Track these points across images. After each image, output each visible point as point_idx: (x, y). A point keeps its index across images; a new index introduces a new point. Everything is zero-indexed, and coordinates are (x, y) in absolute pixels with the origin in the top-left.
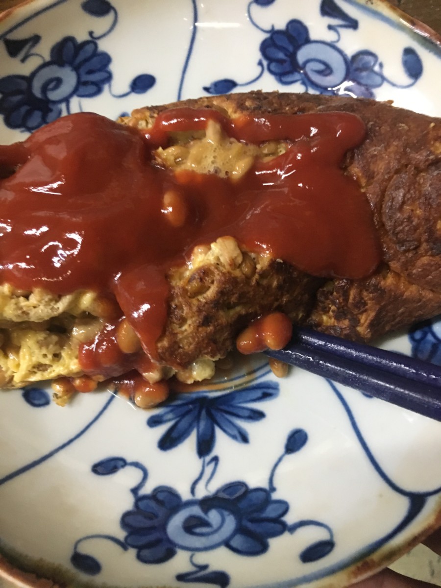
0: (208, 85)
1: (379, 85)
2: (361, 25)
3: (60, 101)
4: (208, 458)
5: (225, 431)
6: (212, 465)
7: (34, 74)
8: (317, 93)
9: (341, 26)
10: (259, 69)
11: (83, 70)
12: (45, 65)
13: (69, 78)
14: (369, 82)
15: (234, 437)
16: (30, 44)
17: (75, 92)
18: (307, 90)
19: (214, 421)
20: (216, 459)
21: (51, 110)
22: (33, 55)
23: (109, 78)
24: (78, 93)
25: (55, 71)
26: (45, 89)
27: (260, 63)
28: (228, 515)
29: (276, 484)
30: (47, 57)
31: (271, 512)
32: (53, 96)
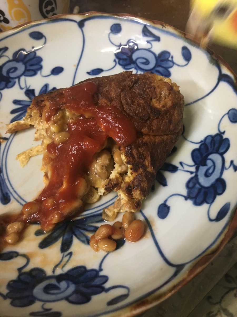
0: (89, 71)
1: (171, 67)
2: (161, 39)
3: (16, 78)
4: (66, 253)
5: (79, 238)
6: (68, 257)
7: (4, 65)
8: (142, 73)
9: (152, 41)
10: (114, 63)
11: (28, 64)
12: (9, 61)
13: (21, 67)
14: (167, 66)
15: (83, 242)
16: (3, 51)
17: (24, 74)
18: (137, 72)
19: (73, 233)
20: (71, 254)
21: (10, 82)
22: (4, 56)
23: (41, 68)
24: (25, 74)
25: (14, 64)
26: (8, 72)
27: (115, 61)
28: (72, 284)
29: (103, 267)
30: (11, 58)
31: (97, 281)
32: (12, 75)
